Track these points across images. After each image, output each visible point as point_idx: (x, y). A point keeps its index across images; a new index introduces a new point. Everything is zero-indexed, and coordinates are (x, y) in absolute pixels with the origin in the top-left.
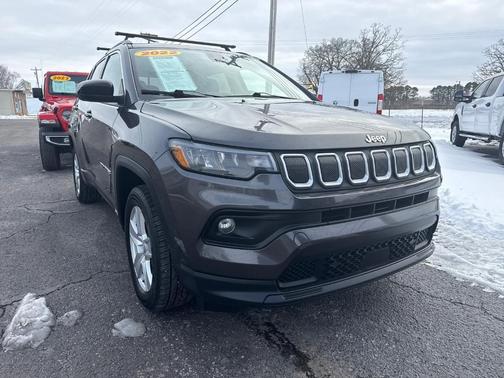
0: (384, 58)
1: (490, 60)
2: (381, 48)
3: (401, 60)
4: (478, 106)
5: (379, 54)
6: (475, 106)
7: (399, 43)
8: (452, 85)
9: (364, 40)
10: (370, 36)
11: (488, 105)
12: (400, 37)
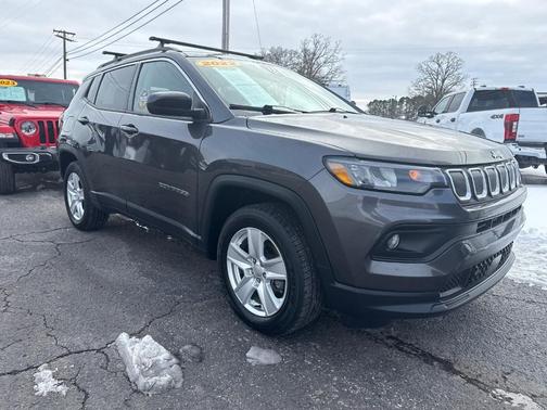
0: (325, 70)
1: (421, 75)
2: (322, 60)
3: (342, 72)
4: (442, 121)
5: (319, 66)
6: (438, 121)
7: (340, 56)
8: (387, 99)
9: (305, 51)
10: (311, 47)
11: (453, 120)
12: (341, 49)
